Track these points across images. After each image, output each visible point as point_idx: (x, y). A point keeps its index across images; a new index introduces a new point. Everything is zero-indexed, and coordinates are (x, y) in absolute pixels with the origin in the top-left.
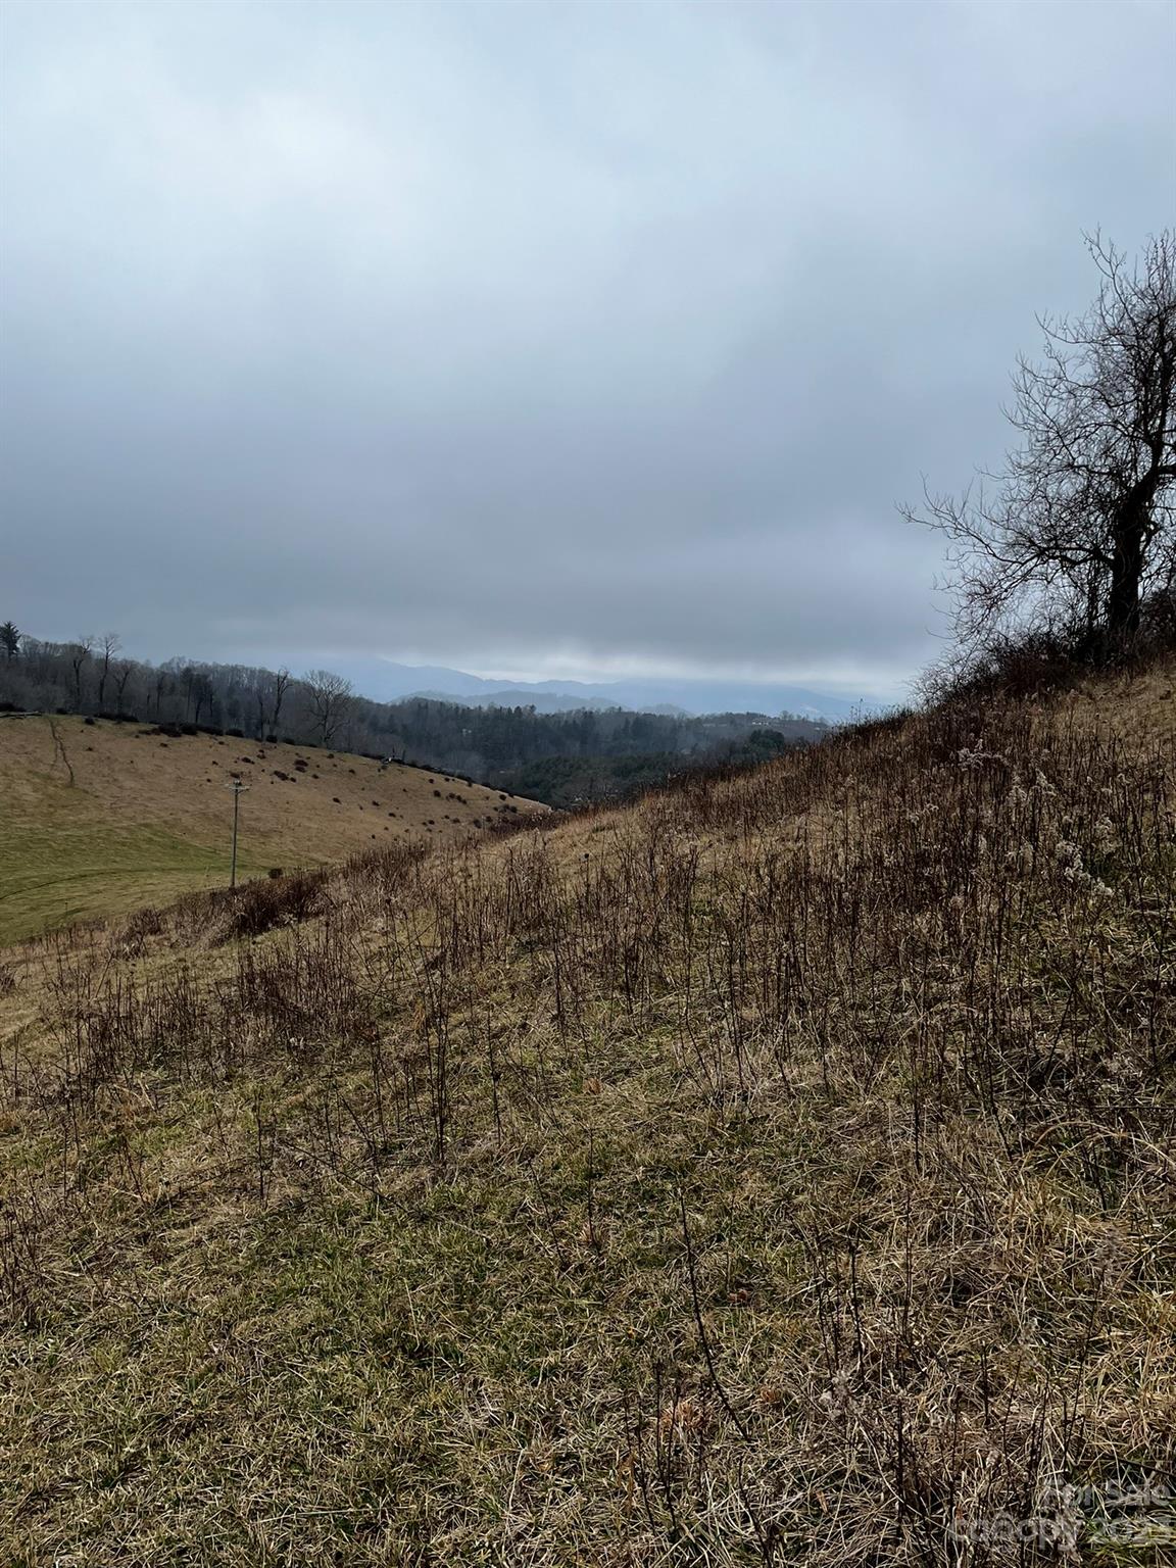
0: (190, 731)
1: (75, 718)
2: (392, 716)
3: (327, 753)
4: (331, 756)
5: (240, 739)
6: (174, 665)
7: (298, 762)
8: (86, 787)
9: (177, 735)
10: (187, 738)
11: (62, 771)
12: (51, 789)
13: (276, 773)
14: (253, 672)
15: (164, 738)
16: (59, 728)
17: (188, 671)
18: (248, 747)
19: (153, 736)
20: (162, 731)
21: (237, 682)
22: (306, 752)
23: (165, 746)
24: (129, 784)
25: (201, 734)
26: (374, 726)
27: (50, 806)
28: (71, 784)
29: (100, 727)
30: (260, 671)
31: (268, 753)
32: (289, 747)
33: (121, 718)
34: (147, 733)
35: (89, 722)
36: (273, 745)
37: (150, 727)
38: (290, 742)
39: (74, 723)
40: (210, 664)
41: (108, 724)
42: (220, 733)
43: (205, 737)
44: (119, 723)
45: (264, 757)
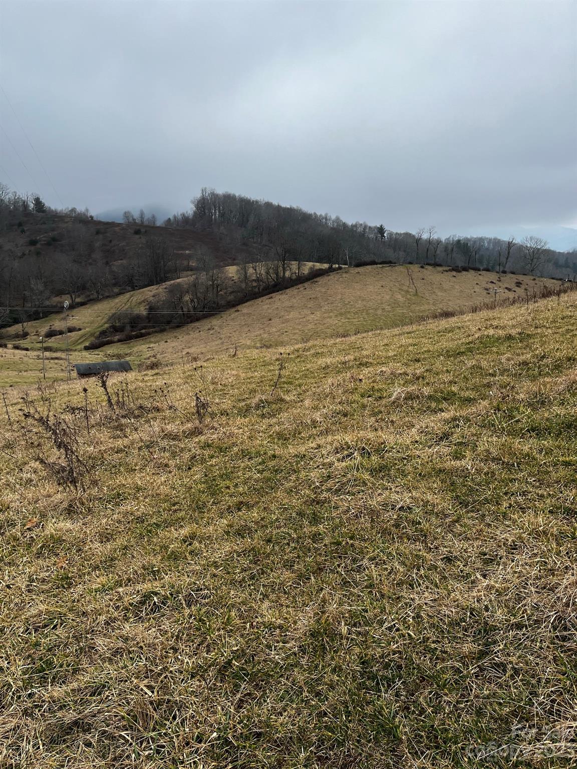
0: (465, 269)
1: (416, 265)
2: (567, 258)
3: (532, 278)
4: (534, 279)
5: (488, 272)
6: (451, 239)
7: (517, 283)
8: (423, 295)
9: (460, 272)
10: (464, 273)
11: (412, 289)
12: (409, 296)
13: (506, 288)
14: (490, 240)
15: (454, 273)
16: (410, 270)
17: (459, 241)
18: (493, 276)
19: (449, 272)
20: (453, 270)
21: (482, 246)
22: (521, 278)
23: (455, 277)
24: (439, 294)
25: (470, 271)
26: (557, 265)
27: (409, 303)
28: (416, 294)
29: (427, 269)
30: (494, 239)
31: (502, 278)
32: (512, 275)
33: (436, 265)
34: (447, 271)
35: (422, 267)
36: (505, 275)
37: (447, 268)
38: (513, 273)
39: (415, 268)
40: (469, 237)
41: (430, 268)
42: (479, 270)
43: (472, 272)
44: (435, 267)
45: (500, 281)
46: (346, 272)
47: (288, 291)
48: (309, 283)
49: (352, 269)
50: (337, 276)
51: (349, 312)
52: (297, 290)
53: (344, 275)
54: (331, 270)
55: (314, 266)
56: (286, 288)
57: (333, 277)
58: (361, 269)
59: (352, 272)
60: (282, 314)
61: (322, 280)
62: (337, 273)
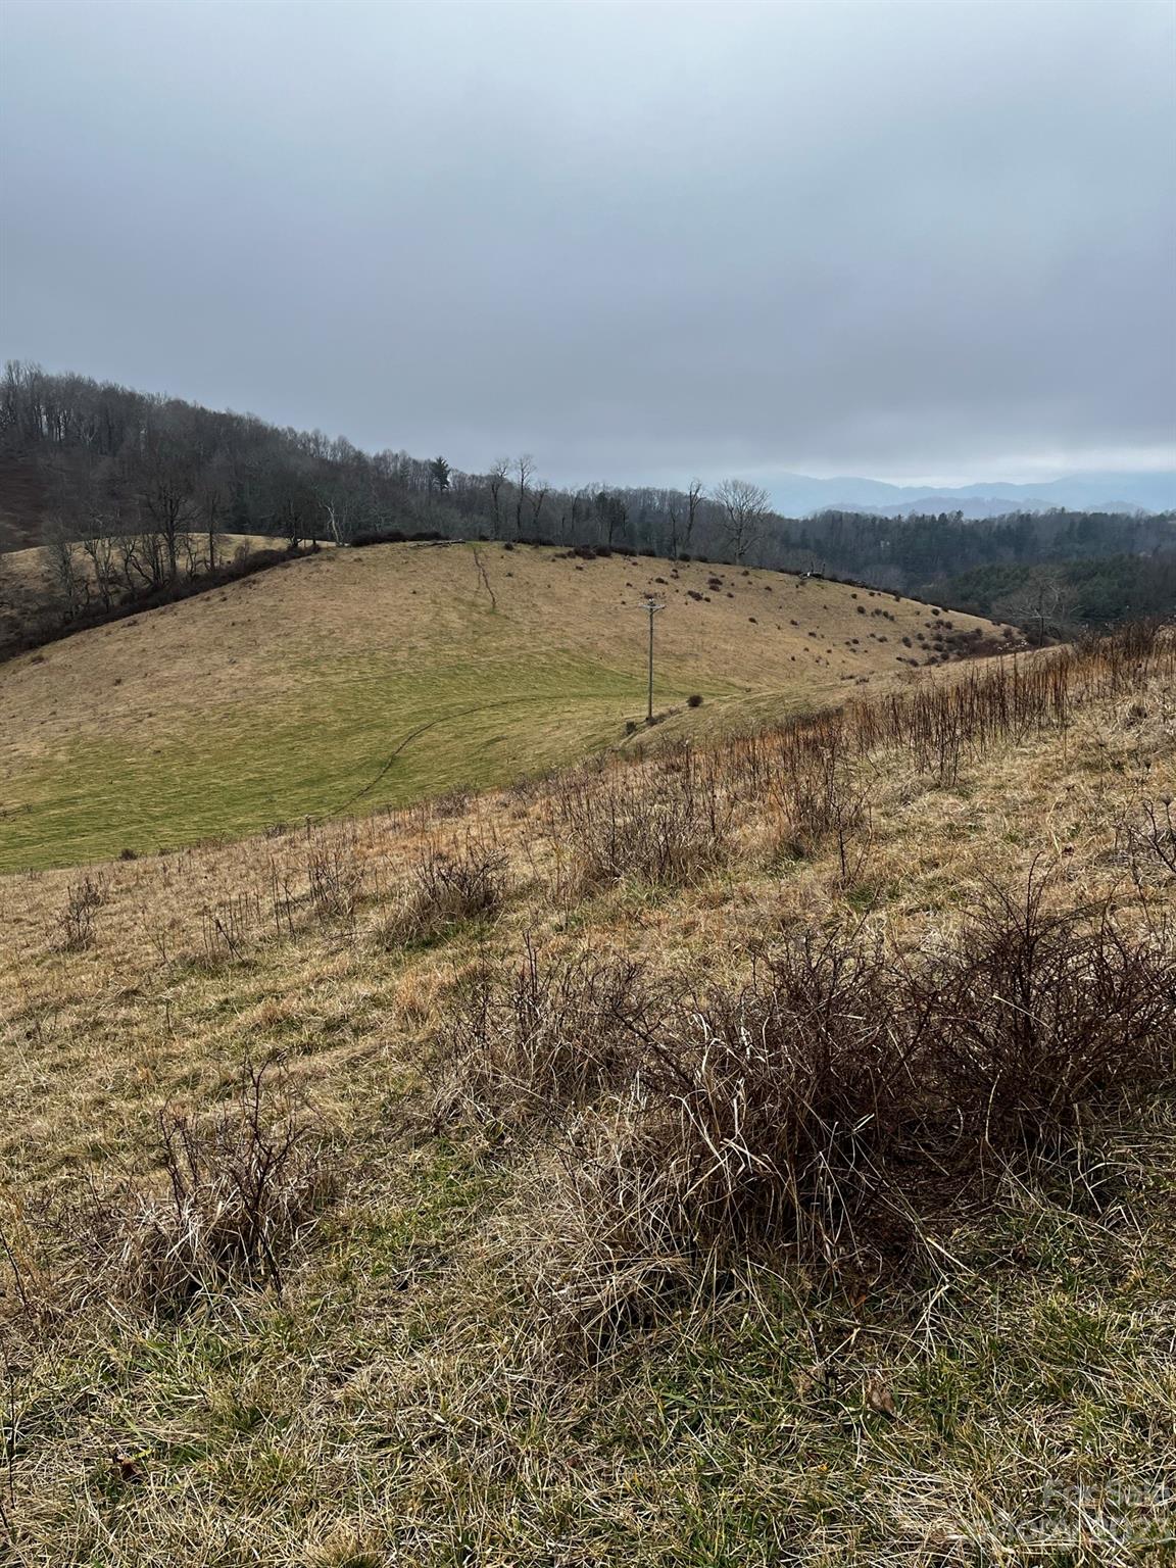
0: (604, 552)
1: (496, 544)
2: (804, 532)
3: (743, 570)
4: (746, 574)
5: (652, 559)
6: (589, 491)
7: (712, 581)
8: (507, 613)
9: (591, 557)
10: (601, 560)
11: (485, 598)
12: (475, 616)
13: (690, 593)
14: (664, 494)
15: (579, 561)
16: (481, 555)
17: (602, 497)
18: (661, 567)
19: (569, 559)
20: (577, 553)
21: (650, 506)
22: (719, 570)
23: (581, 569)
24: (546, 609)
25: (613, 554)
26: (787, 543)
27: (474, 632)
28: (493, 612)
29: (519, 552)
30: (671, 492)
31: (681, 572)
32: (702, 565)
33: (539, 542)
34: (563, 556)
35: (509, 548)
36: (686, 564)
37: (565, 550)
38: (704, 560)
39: (494, 549)
40: (623, 488)
41: (525, 549)
42: (633, 554)
43: (618, 558)
44: (536, 547)
45: (677, 577)
46: (330, 559)
47: (180, 605)
48: (236, 584)
49: (345, 550)
50: (307, 569)
51: (327, 658)
52: (203, 603)
53: (325, 566)
54: (294, 553)
55: (247, 543)
56: (177, 598)
57: (297, 570)
58: (365, 552)
59: (345, 558)
60: (155, 665)
61: (269, 579)
62: (309, 561)
